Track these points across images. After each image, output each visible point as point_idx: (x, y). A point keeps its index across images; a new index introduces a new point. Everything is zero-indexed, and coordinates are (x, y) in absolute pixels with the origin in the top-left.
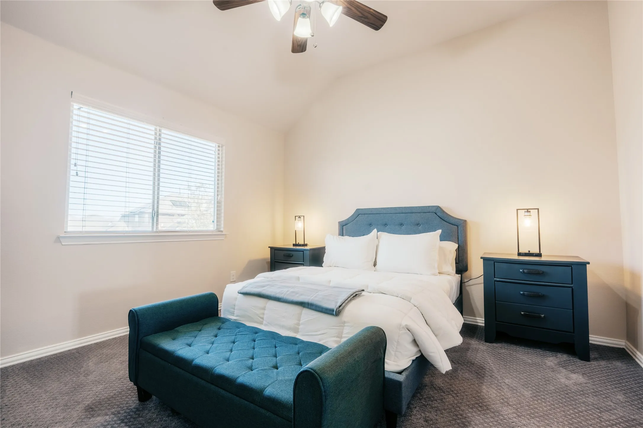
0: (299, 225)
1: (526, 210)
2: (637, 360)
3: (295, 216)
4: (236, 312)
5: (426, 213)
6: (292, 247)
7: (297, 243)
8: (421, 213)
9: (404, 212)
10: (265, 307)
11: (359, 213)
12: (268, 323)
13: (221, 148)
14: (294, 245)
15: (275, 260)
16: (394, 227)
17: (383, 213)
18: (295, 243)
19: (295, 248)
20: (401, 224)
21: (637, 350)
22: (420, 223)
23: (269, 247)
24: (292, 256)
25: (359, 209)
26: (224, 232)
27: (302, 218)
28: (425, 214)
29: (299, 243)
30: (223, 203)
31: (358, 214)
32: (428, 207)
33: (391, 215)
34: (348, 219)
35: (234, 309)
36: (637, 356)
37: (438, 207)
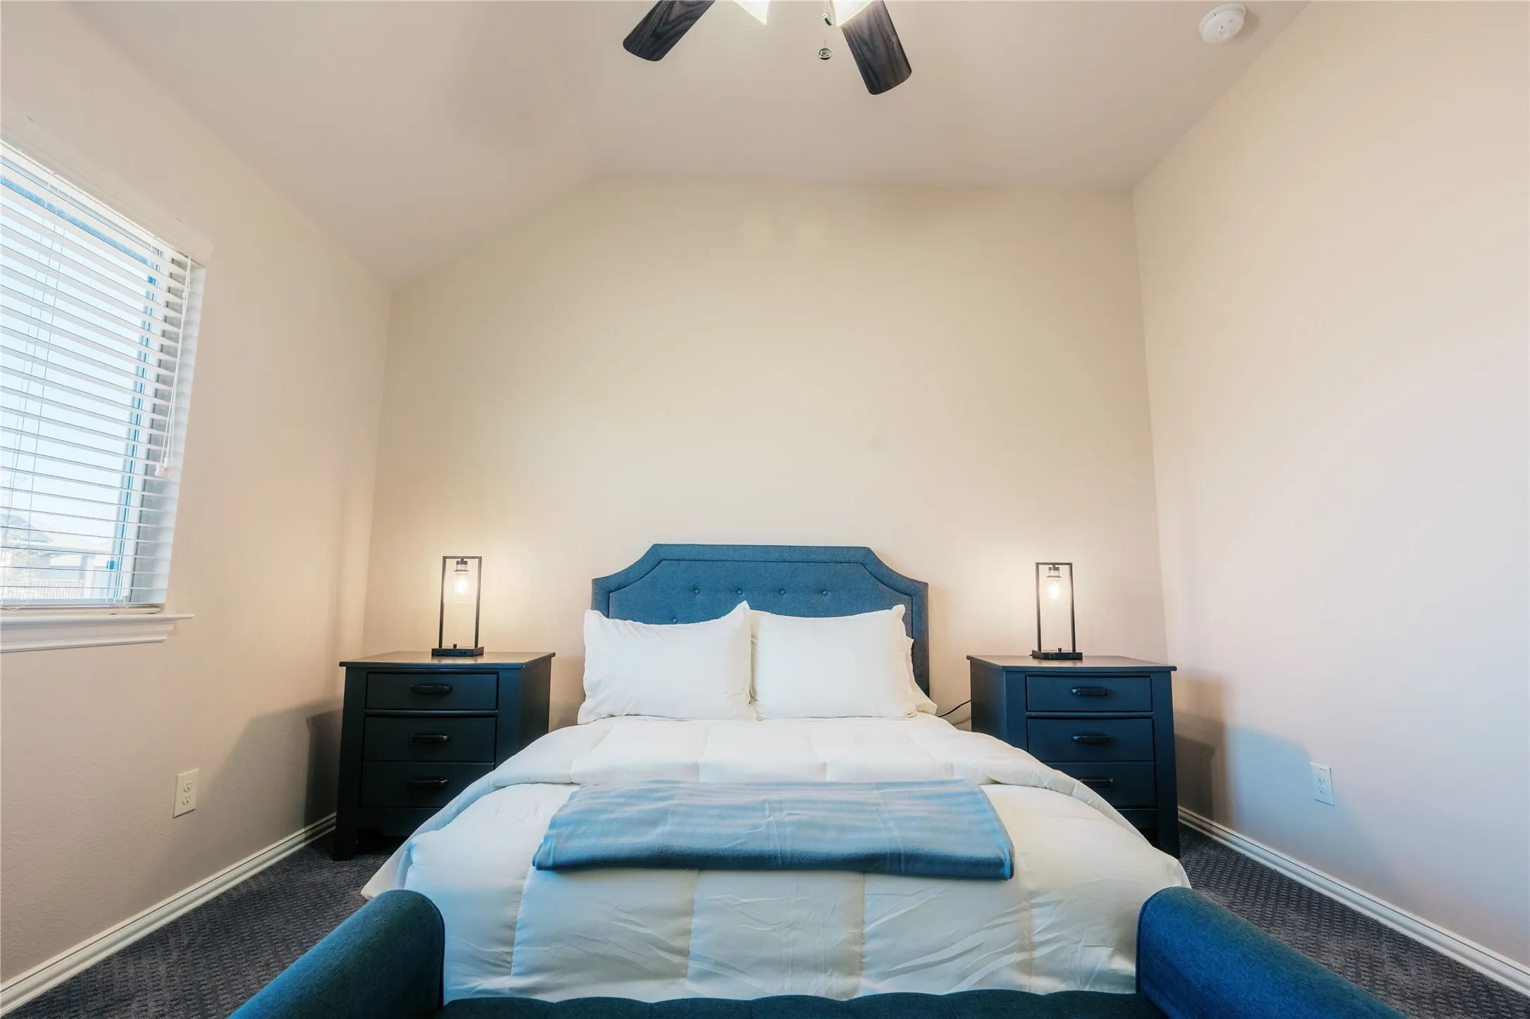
0: (461, 586)
1: (1052, 566)
2: (1215, 838)
3: (445, 558)
4: (520, 955)
5: (841, 563)
6: (428, 660)
7: (447, 645)
8: (831, 564)
9: (788, 558)
10: (692, 902)
11: (659, 557)
12: (717, 964)
13: (191, 273)
14: (437, 653)
15: (366, 708)
16: (760, 597)
17: (730, 559)
18: (437, 647)
19: (436, 662)
20: (780, 590)
21: (1212, 820)
22: (827, 589)
23: (342, 664)
24: (451, 689)
25: (660, 545)
26: (166, 607)
27: (473, 564)
28: (839, 566)
29: (455, 646)
30: (174, 493)
31: (659, 559)
32: (845, 549)
33: (753, 564)
34: (626, 572)
35: (510, 943)
36: (1214, 830)
37: (868, 551)
